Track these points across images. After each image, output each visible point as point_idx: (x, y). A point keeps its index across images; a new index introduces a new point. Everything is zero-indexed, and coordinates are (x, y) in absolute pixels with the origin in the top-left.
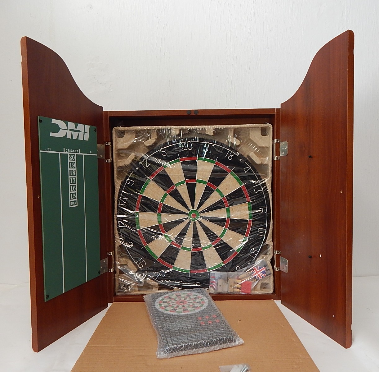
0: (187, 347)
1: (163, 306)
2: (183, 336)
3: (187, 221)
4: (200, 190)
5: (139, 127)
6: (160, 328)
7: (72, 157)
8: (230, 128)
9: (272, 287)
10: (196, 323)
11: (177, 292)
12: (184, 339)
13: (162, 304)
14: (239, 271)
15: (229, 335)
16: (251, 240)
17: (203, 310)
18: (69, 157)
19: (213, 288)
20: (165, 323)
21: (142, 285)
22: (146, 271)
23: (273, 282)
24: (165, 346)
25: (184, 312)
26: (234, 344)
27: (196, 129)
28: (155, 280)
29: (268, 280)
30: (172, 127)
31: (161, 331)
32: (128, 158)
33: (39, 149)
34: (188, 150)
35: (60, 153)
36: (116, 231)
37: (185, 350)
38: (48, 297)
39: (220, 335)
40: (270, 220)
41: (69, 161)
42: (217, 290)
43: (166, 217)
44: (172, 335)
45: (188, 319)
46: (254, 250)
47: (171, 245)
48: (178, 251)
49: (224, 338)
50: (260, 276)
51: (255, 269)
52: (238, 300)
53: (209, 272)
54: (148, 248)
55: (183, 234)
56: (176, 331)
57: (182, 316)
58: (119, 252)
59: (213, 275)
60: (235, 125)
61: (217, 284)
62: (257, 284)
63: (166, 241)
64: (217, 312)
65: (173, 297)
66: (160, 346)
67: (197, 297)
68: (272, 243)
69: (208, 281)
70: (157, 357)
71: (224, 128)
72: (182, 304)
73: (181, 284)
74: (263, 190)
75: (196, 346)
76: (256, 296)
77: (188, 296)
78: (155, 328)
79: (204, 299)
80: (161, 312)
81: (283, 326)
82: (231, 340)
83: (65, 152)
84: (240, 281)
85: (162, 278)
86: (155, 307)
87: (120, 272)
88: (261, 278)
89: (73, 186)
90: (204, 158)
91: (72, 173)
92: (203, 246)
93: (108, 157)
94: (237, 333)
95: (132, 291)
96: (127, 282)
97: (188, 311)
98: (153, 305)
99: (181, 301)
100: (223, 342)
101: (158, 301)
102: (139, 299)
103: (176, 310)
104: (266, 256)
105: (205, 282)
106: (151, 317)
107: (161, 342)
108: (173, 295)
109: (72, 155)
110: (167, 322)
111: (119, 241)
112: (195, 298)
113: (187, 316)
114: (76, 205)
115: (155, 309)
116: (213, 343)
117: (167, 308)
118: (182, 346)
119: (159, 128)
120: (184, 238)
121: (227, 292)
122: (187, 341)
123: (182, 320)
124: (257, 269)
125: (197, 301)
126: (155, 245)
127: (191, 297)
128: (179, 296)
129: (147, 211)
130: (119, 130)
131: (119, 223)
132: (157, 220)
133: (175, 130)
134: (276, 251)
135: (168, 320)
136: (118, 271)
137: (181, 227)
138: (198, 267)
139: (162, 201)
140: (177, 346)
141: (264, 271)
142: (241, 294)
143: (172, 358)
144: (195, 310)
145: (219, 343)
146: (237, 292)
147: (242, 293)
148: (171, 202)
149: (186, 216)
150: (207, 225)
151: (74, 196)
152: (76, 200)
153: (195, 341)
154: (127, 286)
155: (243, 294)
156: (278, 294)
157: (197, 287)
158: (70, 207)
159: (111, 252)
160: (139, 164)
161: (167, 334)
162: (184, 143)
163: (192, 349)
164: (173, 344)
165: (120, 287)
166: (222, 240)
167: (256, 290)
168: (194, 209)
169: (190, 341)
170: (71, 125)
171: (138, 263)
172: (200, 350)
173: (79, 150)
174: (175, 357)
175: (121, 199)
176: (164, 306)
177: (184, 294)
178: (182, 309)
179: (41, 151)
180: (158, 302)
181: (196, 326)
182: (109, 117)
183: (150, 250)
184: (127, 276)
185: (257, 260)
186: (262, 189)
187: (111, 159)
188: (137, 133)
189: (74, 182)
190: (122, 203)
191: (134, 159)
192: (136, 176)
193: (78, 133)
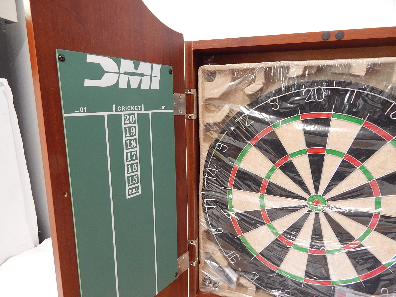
3: (306, 210)
5: (238, 65)
7: (129, 119)
14: (386, 296)
18: (125, 120)
28: (252, 281)
30: (291, 64)
32: (220, 113)
33: (61, 112)
34: (316, 101)
35: (105, 114)
36: (201, 212)
41: (124, 126)
43: (272, 201)
48: (286, 250)
53: (334, 287)
54: (244, 239)
58: (204, 240)
59: (339, 292)
63: (270, 234)
83: (117, 111)
89: (132, 165)
90: (343, 114)
91: (131, 144)
92: (327, 248)
93: (190, 112)
95: (220, 292)
109: (129, 115)
111: (203, 225)
114: (139, 192)
119: (269, 66)
126: (254, 237)
129: (244, 189)
130: (208, 71)
131: (205, 202)
132: (258, 203)
133: (296, 68)
137: (295, 217)
139: (268, 177)
148: (281, 180)
149: (305, 203)
151: (135, 180)
152: (139, 184)
154: (214, 284)
158: (128, 197)
159: (194, 241)
160: (236, 121)
162: (310, 90)
165: (205, 282)
166: (361, 245)
168: (318, 194)
170: (127, 65)
171: (229, 257)
173: (143, 105)
175: (208, 169)
179: (66, 115)
182: (193, 50)
183: (247, 243)
184: (214, 272)
187: (195, 114)
188: (234, 75)
189: (134, 158)
190: (209, 174)
191: (228, 114)
192: (230, 140)
193: (140, 78)
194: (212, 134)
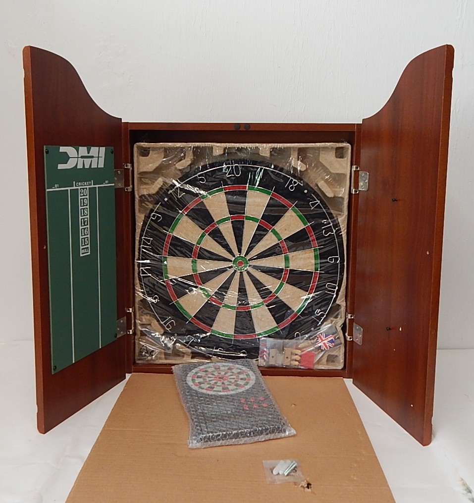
0: (225, 436)
1: (196, 381)
2: (221, 423)
3: (232, 271)
4: (250, 229)
5: (170, 144)
6: (193, 411)
7: (83, 192)
8: (293, 148)
9: (342, 361)
10: (238, 406)
11: (215, 363)
12: (222, 426)
13: (196, 379)
14: (299, 339)
15: (278, 424)
16: (317, 298)
17: (248, 390)
18: (81, 193)
19: (264, 359)
20: (199, 405)
21: (170, 352)
22: (176, 335)
23: (343, 355)
24: (198, 434)
25: (223, 391)
26: (283, 435)
27: (247, 148)
28: (188, 345)
29: (337, 352)
30: (214, 145)
31: (194, 414)
32: (154, 185)
33: (45, 187)
34: (235, 176)
35: (69, 189)
36: (137, 281)
37: (223, 440)
38: (56, 368)
39: (267, 423)
40: (343, 273)
41: (80, 198)
42: (269, 361)
43: (202, 264)
44: (208, 420)
45: (228, 401)
46: (320, 312)
47: (209, 302)
48: (217, 310)
49: (271, 427)
50: (326, 346)
51: (320, 337)
52: (296, 377)
53: (259, 338)
54: (179, 304)
55: (225, 287)
56: (213, 416)
57: (221, 397)
58: (140, 309)
59: (263, 343)
60: (300, 144)
61: (269, 354)
62: (322, 356)
63: (202, 297)
64: (265, 393)
65: (210, 370)
66: (192, 433)
67: (241, 371)
68: (345, 303)
69: (257, 349)
70: (188, 446)
71: (284, 148)
72: (221, 381)
73: (221, 353)
74: (335, 233)
75: (236, 436)
76: (320, 372)
77: (230, 369)
78: (186, 411)
79: (250, 375)
80: (194, 390)
81: (348, 414)
82: (279, 430)
83: (76, 186)
84: (300, 351)
85: (197, 345)
86: (186, 383)
87: (141, 333)
88: (327, 348)
89: (84, 229)
90: (256, 187)
91: (84, 212)
92: (251, 304)
93: (127, 184)
94: (288, 422)
95: (157, 359)
96: (150, 347)
97: (229, 391)
98: (184, 380)
99: (220, 376)
100: (270, 432)
101: (190, 374)
102: (166, 369)
103: (214, 388)
104: (335, 320)
105: (253, 352)
106: (181, 396)
107: (194, 429)
108: (210, 367)
109: (83, 189)
110: (202, 403)
111: (140, 294)
112: (239, 373)
113: (227, 397)
114: (88, 252)
115: (187, 386)
116: (258, 433)
117: (202, 385)
118: (219, 435)
119: (196, 146)
120: (226, 294)
121: (282, 365)
122: (225, 429)
123: (219, 402)
124: (322, 337)
125: (241, 376)
126: (188, 301)
127: (233, 371)
128: (217, 369)
129: (178, 256)
130: (142, 147)
131: (141, 271)
132: (191, 268)
133: (218, 148)
134: (349, 315)
135: (203, 401)
136: (138, 333)
137: (224, 277)
138: (245, 331)
139: (199, 243)
140: (213, 435)
141: (332, 340)
142: (300, 369)
143: (207, 448)
144: (237, 389)
145: (265, 433)
146: (295, 365)
147: (302, 367)
148: (210, 245)
149: (231, 264)
150: (258, 277)
151: (86, 242)
152: (89, 246)
153: (236, 430)
154: (151, 353)
155: (303, 369)
156: (348, 371)
157: (243, 357)
158: (81, 255)
159: (131, 309)
160: (169, 193)
161: (201, 419)
162: (229, 167)
163: (231, 439)
164: (208, 432)
165: (141, 353)
166: (277, 297)
167: (321, 364)
168: (241, 255)
169: (230, 429)
170: (83, 150)
171: (165, 324)
172: (241, 441)
173: (92, 181)
174: (211, 447)
175: (144, 239)
176: (199, 383)
177: (224, 366)
178: (221, 388)
179: (48, 190)
180: (190, 376)
181: (238, 411)
182: (130, 130)
183: (182, 308)
184: (151, 340)
185: (323, 325)
186: (334, 231)
187: (131, 186)
188: (167, 152)
189: (86, 224)
190: (145, 244)
191: (162, 186)
192: (164, 210)
193: (91, 159)
194: (148, 205)
